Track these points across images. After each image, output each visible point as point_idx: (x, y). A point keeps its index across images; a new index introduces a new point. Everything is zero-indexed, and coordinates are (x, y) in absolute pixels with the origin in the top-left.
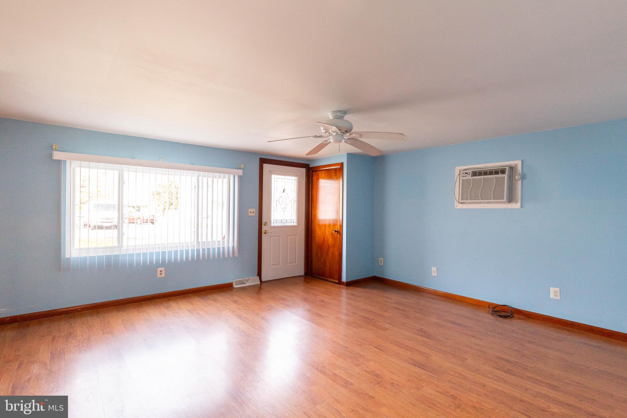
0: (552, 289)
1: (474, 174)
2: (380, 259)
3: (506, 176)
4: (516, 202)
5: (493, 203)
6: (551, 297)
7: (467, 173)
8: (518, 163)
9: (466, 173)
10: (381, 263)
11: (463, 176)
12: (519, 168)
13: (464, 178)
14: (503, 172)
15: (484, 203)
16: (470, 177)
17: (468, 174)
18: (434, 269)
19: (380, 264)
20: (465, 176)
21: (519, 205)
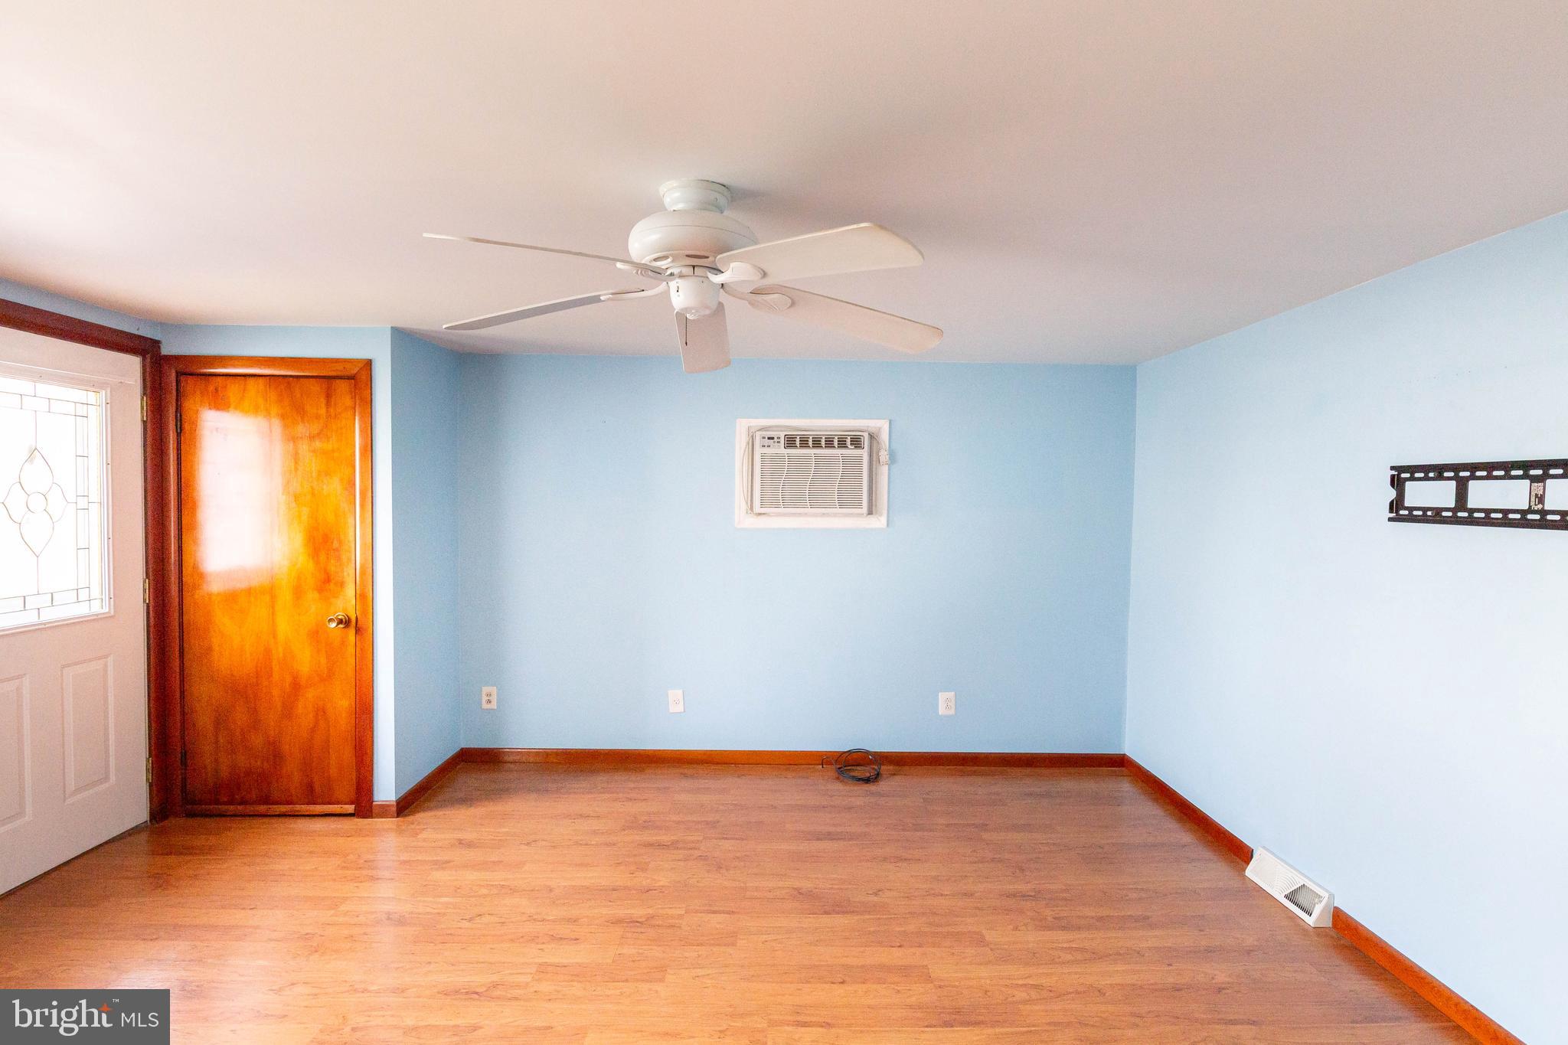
0: (942, 697)
1: (790, 442)
2: (485, 690)
3: (864, 453)
4: (881, 515)
5: (835, 515)
6: (940, 713)
7: (773, 438)
8: (882, 426)
9: (769, 438)
10: (489, 702)
11: (764, 446)
12: (884, 437)
13: (766, 450)
14: (857, 442)
15: (815, 515)
16: (780, 449)
17: (776, 440)
18: (675, 694)
19: (485, 706)
20: (769, 446)
21: (883, 520)
